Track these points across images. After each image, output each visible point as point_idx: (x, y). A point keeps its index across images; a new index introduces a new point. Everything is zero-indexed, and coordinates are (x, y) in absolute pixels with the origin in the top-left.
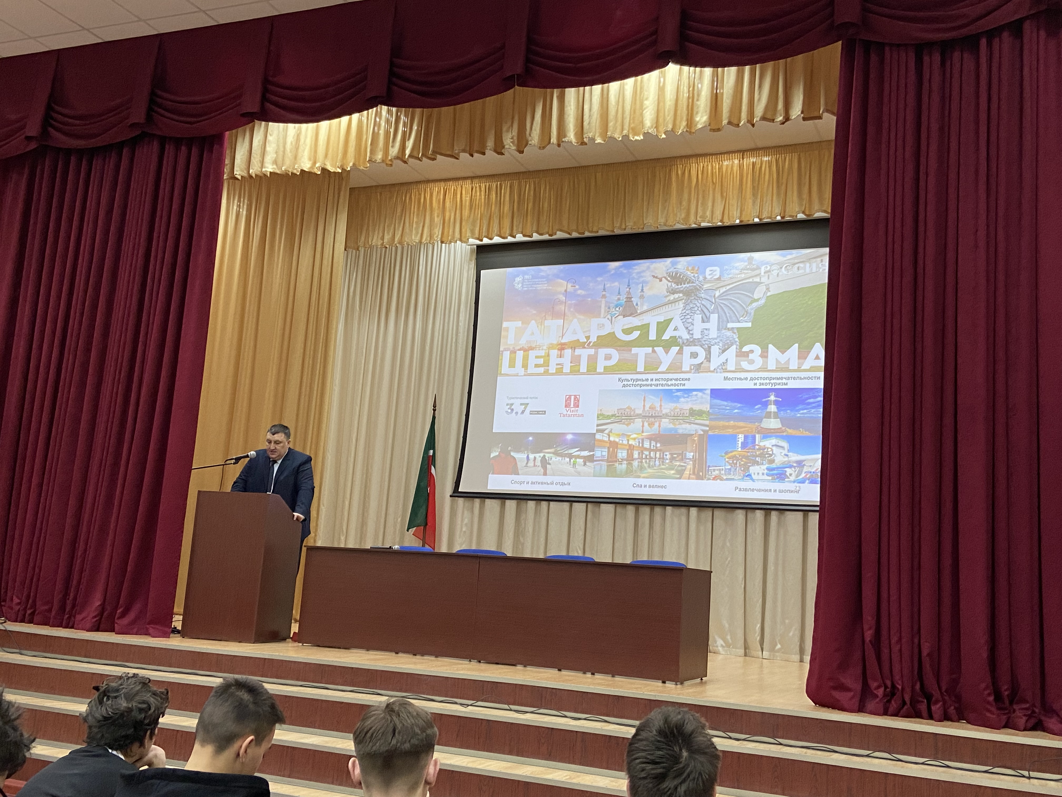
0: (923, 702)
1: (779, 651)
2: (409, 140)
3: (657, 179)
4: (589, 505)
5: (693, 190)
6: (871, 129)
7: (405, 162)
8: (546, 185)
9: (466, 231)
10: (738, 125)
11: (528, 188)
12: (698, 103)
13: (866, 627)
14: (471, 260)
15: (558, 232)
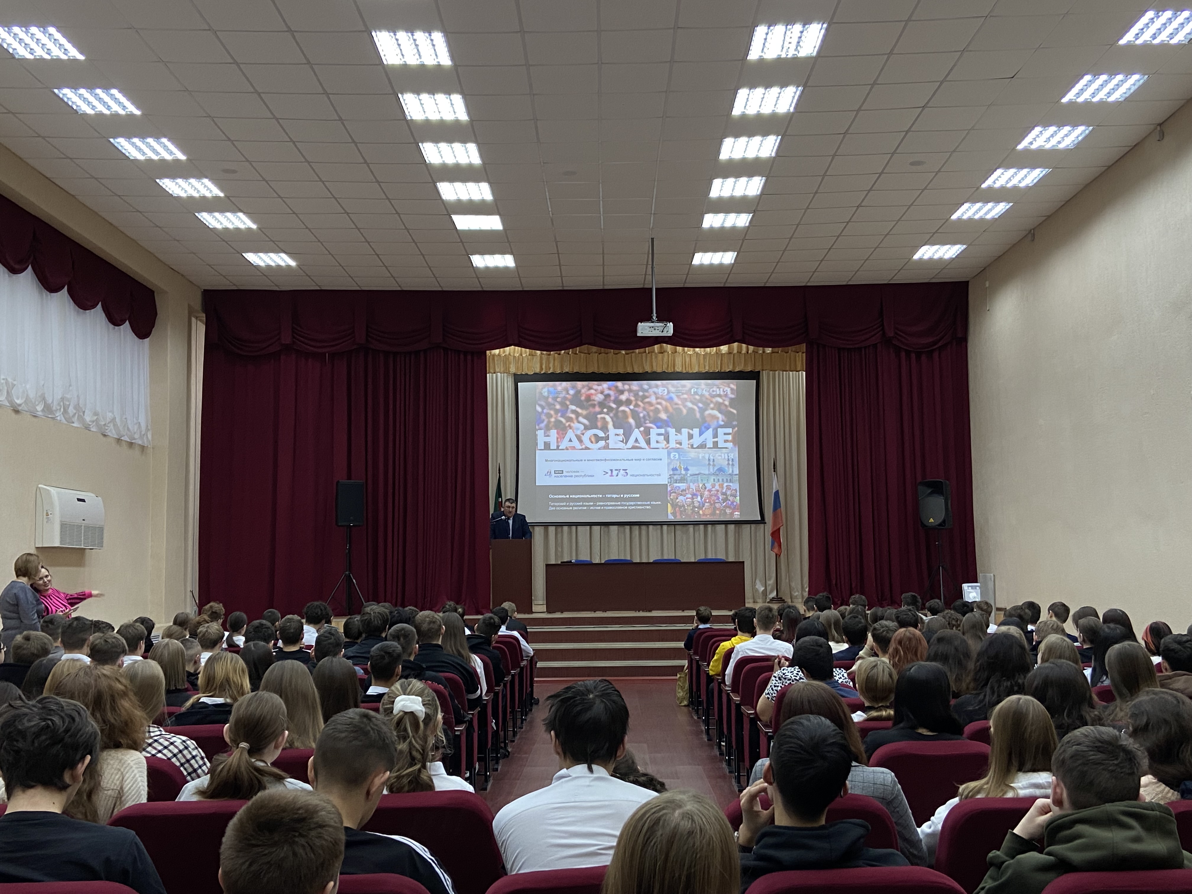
13: (832, 579)
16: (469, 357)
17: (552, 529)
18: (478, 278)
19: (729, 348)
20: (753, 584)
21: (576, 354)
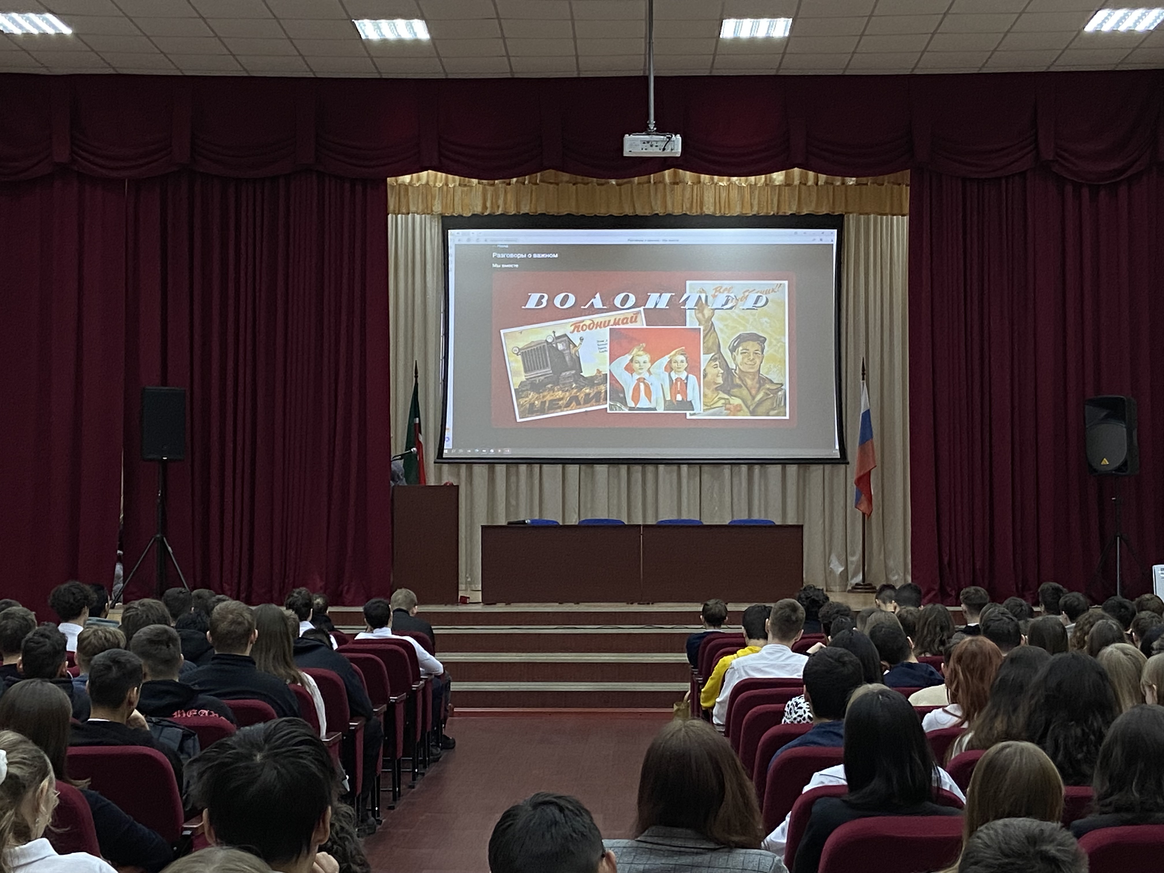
13: (944, 555)
16: (359, 188)
17: (500, 469)
18: (372, 59)
19: (787, 176)
20: (827, 562)
21: (536, 184)
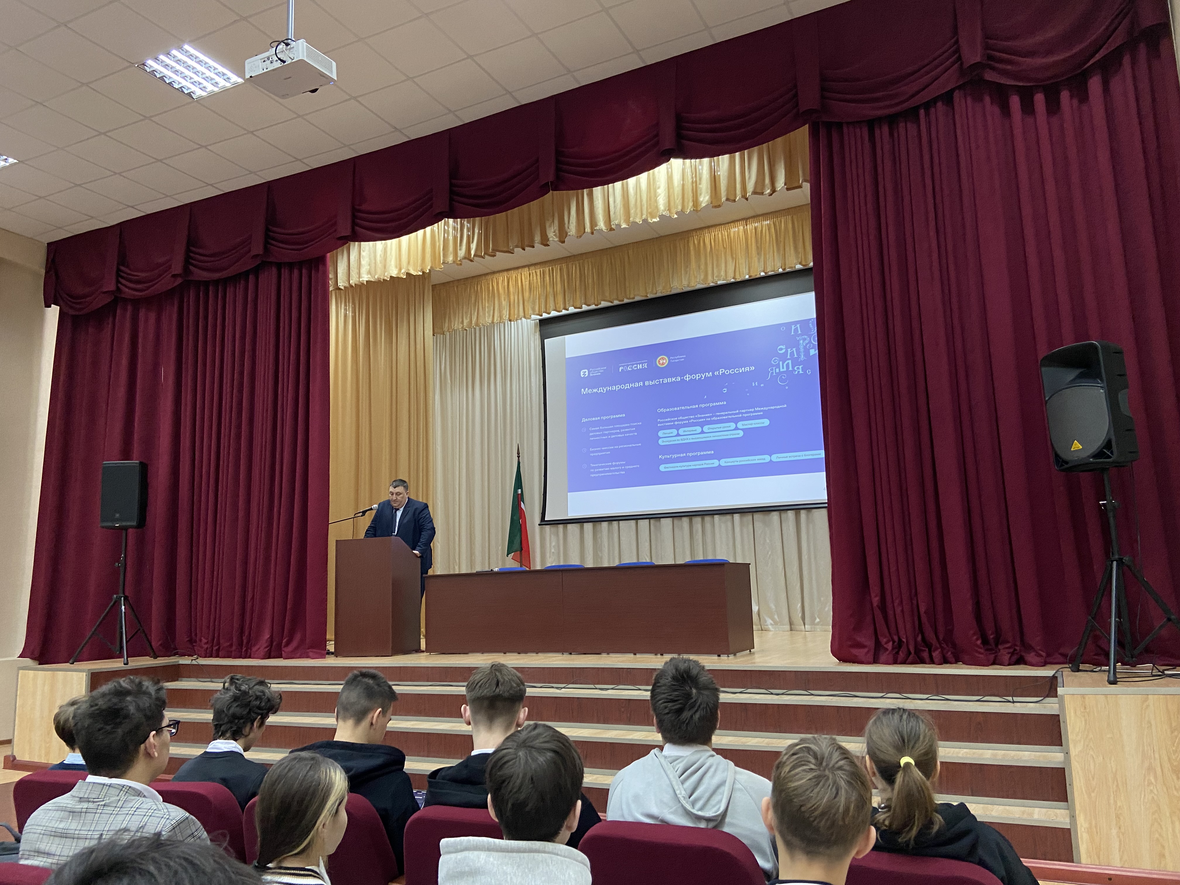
0: (925, 650)
1: (818, 624)
2: (473, 242)
3: (678, 248)
4: (652, 521)
5: (708, 255)
6: (838, 194)
7: (471, 261)
8: (588, 266)
9: (528, 309)
10: (734, 201)
11: (575, 270)
12: (701, 186)
13: (873, 595)
14: (535, 332)
15: (602, 302)
17: (588, 528)
